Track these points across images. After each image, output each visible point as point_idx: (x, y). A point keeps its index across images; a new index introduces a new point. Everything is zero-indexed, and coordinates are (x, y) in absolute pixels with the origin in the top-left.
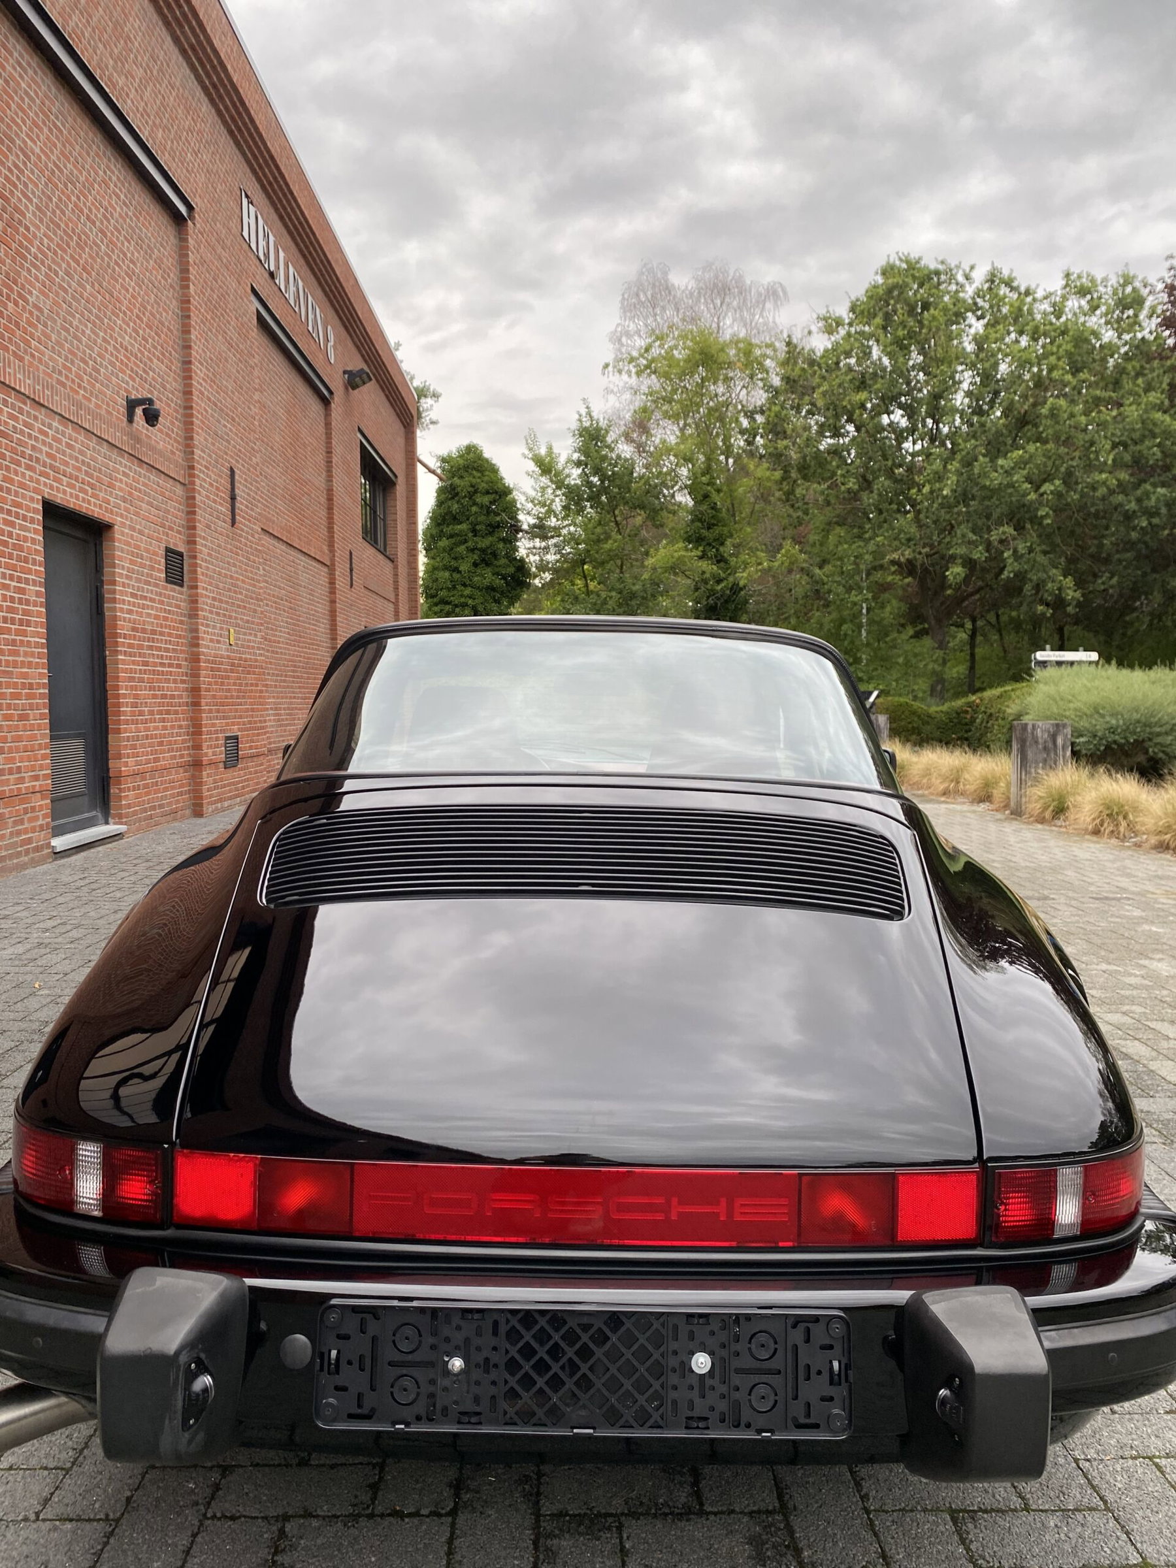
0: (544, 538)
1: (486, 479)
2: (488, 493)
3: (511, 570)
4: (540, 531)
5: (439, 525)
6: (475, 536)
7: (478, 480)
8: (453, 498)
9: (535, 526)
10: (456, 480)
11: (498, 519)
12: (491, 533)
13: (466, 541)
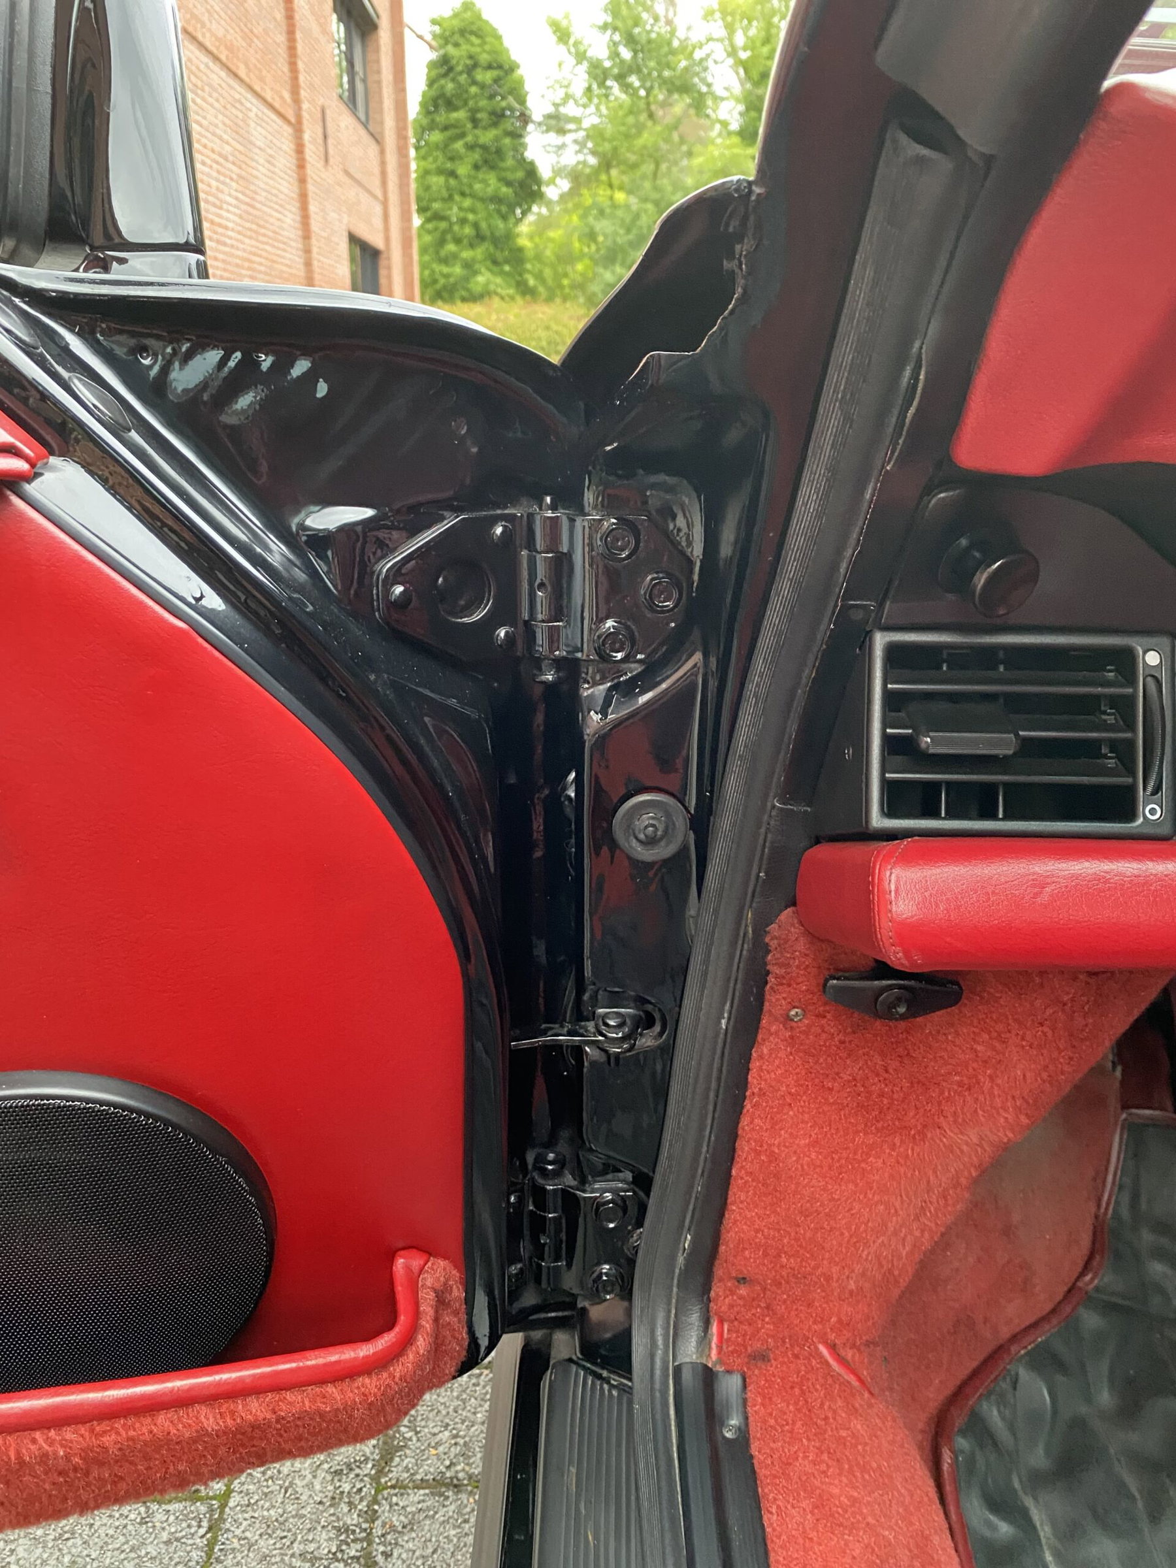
0: (562, 131)
1: (487, 47)
2: (490, 67)
3: (520, 175)
4: (556, 123)
5: (428, 113)
6: (475, 127)
7: (478, 49)
8: (445, 75)
9: (549, 117)
10: (450, 49)
11: (504, 104)
12: (495, 124)
13: (462, 135)
